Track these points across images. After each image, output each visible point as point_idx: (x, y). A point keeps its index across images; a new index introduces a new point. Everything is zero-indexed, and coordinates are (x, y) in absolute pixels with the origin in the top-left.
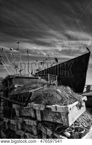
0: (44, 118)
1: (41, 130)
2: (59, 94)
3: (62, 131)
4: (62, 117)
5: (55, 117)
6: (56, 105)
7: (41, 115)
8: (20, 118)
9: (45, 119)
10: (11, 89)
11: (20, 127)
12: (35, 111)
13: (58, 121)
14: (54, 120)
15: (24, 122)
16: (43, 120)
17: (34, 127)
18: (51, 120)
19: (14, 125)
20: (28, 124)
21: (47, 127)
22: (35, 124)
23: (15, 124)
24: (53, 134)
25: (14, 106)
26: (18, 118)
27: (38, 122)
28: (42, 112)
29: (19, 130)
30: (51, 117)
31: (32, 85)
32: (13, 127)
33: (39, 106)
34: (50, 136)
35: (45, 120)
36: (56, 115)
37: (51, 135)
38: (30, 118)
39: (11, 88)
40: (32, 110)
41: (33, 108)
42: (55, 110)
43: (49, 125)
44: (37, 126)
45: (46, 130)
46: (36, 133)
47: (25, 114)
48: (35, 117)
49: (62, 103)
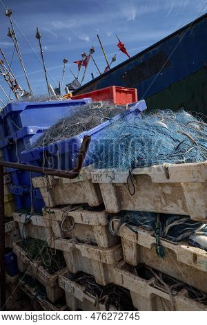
0: (126, 205)
1: (121, 235)
2: (165, 134)
3: (186, 234)
4: (187, 196)
5: (160, 197)
6: (165, 164)
7: (117, 196)
8: (56, 211)
9: (130, 207)
10: (20, 140)
11: (57, 232)
12: (97, 187)
13: (172, 209)
14: (156, 208)
15: (70, 219)
16: (123, 209)
17: (99, 228)
18: (149, 208)
19: (43, 227)
20: (80, 222)
21: (138, 226)
22: (101, 221)
23: (45, 225)
24: (159, 242)
25: (37, 182)
26: (52, 210)
27: (110, 216)
28: (117, 189)
29: (58, 238)
30: (146, 199)
31: (78, 121)
32: (38, 232)
33: (110, 174)
34: (150, 247)
35: (128, 209)
36: (164, 193)
37: (153, 245)
38: (85, 207)
39: (19, 137)
40: (88, 186)
41: (90, 180)
42: (165, 177)
43: (142, 221)
44: (107, 227)
45: (136, 233)
46: (106, 242)
47: (67, 199)
48: (97, 204)
49: (181, 157)
